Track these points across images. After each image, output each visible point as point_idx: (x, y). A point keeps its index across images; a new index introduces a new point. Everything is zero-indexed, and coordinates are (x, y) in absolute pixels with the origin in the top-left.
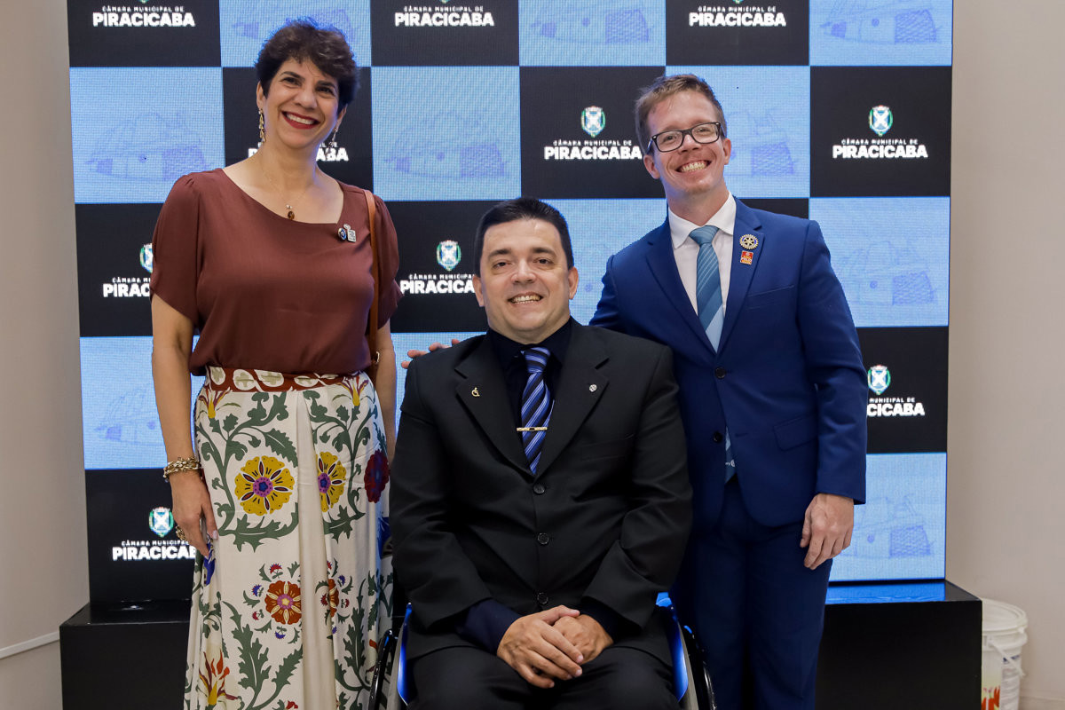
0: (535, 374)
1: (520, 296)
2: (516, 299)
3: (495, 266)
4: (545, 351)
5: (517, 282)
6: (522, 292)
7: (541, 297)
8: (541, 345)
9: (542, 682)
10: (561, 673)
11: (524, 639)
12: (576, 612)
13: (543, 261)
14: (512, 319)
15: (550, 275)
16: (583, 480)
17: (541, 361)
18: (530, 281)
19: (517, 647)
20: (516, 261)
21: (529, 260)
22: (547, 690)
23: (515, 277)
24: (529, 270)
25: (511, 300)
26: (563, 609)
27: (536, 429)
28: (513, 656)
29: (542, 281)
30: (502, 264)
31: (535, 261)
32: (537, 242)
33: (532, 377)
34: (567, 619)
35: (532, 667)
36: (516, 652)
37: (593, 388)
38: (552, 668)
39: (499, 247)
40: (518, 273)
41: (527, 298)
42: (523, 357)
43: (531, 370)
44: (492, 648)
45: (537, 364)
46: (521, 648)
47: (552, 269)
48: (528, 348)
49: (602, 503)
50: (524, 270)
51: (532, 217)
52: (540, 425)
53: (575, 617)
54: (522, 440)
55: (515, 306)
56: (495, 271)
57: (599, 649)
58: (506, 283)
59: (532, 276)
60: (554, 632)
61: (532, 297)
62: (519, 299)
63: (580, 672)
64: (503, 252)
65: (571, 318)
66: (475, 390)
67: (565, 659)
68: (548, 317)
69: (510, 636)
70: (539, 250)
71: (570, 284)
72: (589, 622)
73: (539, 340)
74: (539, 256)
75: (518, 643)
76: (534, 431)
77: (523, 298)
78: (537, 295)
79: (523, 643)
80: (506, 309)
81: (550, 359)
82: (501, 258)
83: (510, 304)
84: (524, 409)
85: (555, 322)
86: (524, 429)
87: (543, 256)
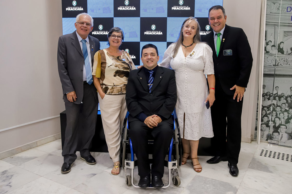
3: (144, 56)
4: (153, 71)
5: (148, 59)
7: (152, 61)
8: (152, 70)
9: (151, 127)
10: (154, 126)
11: (148, 120)
12: (157, 115)
13: (153, 55)
14: (148, 65)
15: (154, 57)
16: (158, 93)
17: (152, 73)
18: (151, 59)
20: (148, 55)
21: (150, 55)
22: (152, 129)
23: (148, 58)
25: (147, 62)
26: (155, 115)
28: (147, 123)
29: (153, 59)
30: (146, 56)
31: (151, 55)
32: (152, 52)
33: (150, 76)
34: (155, 117)
35: (149, 125)
36: (147, 122)
37: (161, 77)
38: (153, 125)
39: (145, 53)
42: (149, 72)
43: (150, 75)
44: (143, 122)
45: (151, 74)
48: (150, 70)
49: (162, 97)
50: (149, 57)
51: (151, 47)
52: (152, 84)
53: (157, 116)
54: (148, 87)
57: (160, 122)
58: (146, 59)
59: (151, 58)
60: (153, 119)
62: (149, 62)
63: (157, 126)
64: (146, 54)
65: (158, 65)
66: (141, 78)
67: (155, 124)
68: (154, 65)
69: (146, 120)
70: (152, 53)
71: (158, 59)
72: (159, 117)
74: (152, 54)
76: (150, 85)
79: (148, 121)
80: (146, 63)
81: (154, 73)
82: (146, 55)
83: (147, 63)
84: (149, 81)
85: (155, 66)
86: (149, 85)
87: (153, 54)
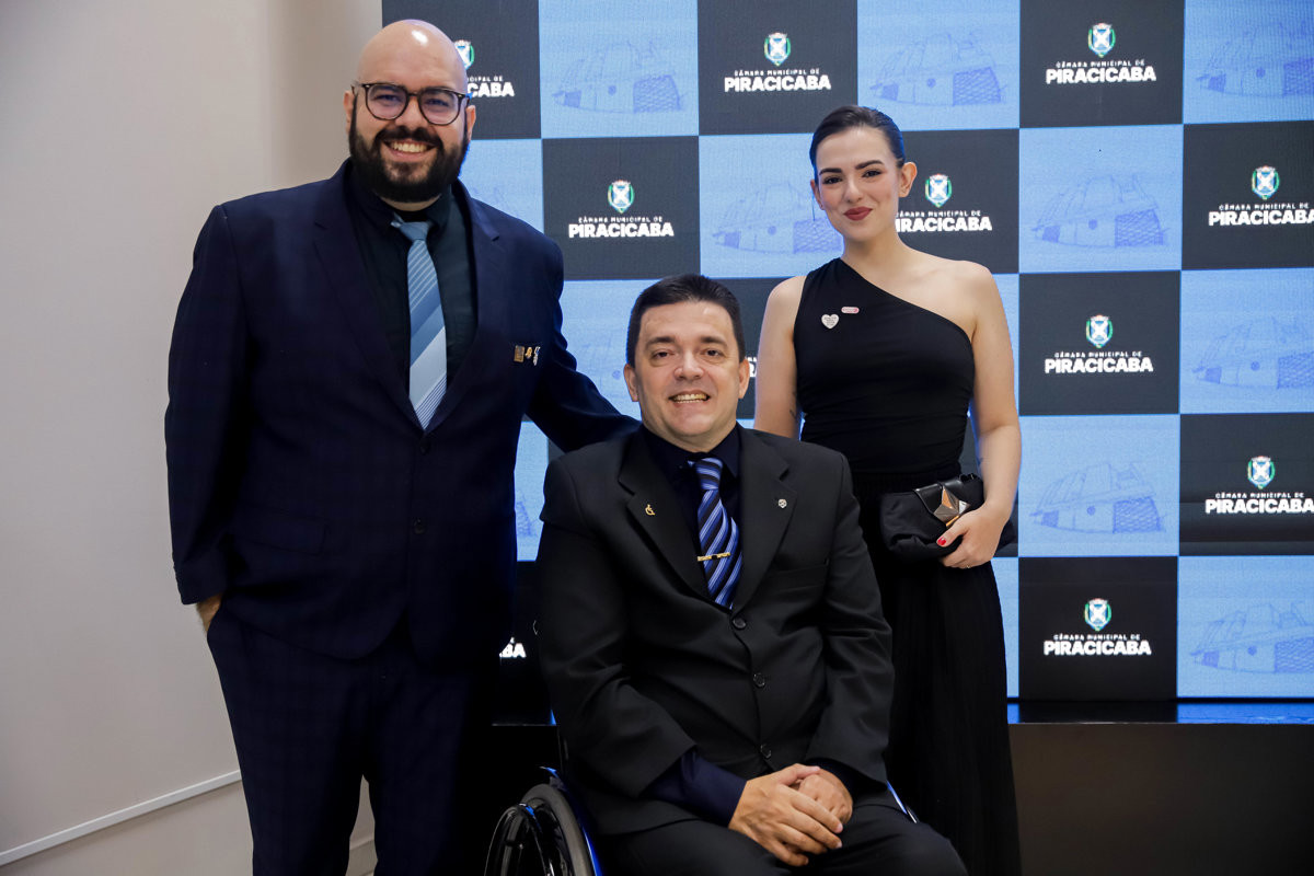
0: (711, 489)
1: (683, 394)
2: (679, 398)
3: (654, 357)
4: (717, 462)
5: (682, 378)
6: (689, 390)
7: (708, 397)
8: (712, 454)
9: (798, 860)
11: (771, 810)
12: (818, 769)
13: (712, 353)
14: (674, 421)
15: (721, 370)
17: (714, 474)
18: (698, 377)
19: (761, 820)
20: (681, 350)
21: (696, 351)
23: (679, 371)
24: (697, 364)
25: (673, 398)
26: (799, 768)
27: (719, 556)
28: (759, 832)
29: (711, 377)
30: (663, 354)
31: (703, 353)
32: (707, 331)
33: (707, 496)
34: (817, 778)
35: (784, 843)
36: (764, 827)
37: (782, 503)
38: (810, 845)
39: (660, 334)
40: (682, 367)
41: (693, 396)
42: (694, 471)
43: (706, 486)
44: (724, 821)
45: (711, 478)
46: (768, 821)
47: (722, 362)
48: (699, 457)
50: (691, 364)
51: (701, 299)
52: (723, 551)
53: (818, 774)
54: (704, 573)
55: (678, 406)
56: (654, 362)
58: (668, 378)
59: (699, 371)
60: (801, 796)
61: (698, 396)
62: (683, 398)
63: (840, 844)
64: (664, 340)
66: (648, 508)
67: (824, 833)
68: (715, 423)
69: (747, 806)
70: (709, 340)
71: (741, 381)
73: (707, 448)
74: (708, 347)
75: (763, 816)
76: (716, 559)
77: (687, 397)
78: (704, 394)
79: (770, 815)
80: (666, 408)
81: (724, 472)
82: (662, 347)
83: (671, 403)
84: (703, 533)
85: (722, 427)
86: (706, 558)
87: (713, 346)
